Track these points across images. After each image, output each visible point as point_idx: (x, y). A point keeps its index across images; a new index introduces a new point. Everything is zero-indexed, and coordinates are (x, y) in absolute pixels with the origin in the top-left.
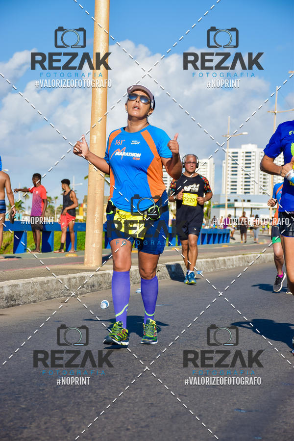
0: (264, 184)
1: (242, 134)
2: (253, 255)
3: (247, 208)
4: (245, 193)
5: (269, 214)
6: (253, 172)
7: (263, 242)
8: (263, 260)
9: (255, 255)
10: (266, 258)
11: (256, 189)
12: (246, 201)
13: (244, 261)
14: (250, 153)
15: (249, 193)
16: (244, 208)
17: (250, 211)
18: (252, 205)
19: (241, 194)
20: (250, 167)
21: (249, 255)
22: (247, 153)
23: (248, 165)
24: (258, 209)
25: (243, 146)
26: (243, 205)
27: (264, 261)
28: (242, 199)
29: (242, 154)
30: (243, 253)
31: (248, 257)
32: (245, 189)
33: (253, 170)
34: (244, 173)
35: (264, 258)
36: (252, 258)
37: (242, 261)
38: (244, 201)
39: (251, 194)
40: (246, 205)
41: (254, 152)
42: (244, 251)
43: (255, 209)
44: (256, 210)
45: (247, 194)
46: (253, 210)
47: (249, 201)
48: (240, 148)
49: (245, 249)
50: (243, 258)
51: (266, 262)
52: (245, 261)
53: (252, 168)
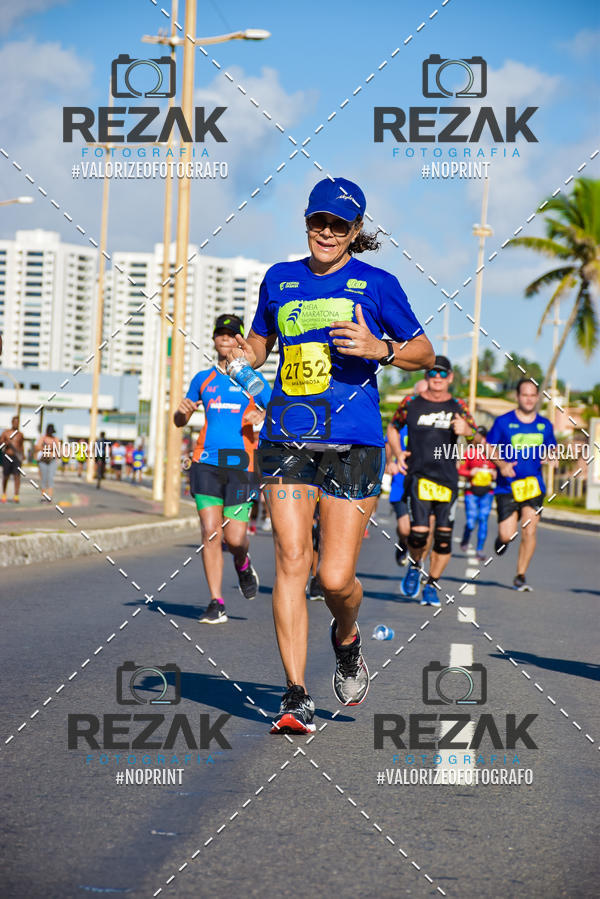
0: (79, 343)
1: (16, 202)
2: (39, 535)
3: (31, 407)
4: (26, 364)
5: (88, 424)
6: (48, 308)
7: (71, 500)
8: (65, 550)
9: (45, 535)
10: (76, 545)
11: (56, 355)
12: (27, 386)
13: (12, 551)
14: (40, 254)
15: (36, 364)
16: (20, 406)
17: (38, 417)
18: (43, 398)
19: (13, 366)
20: (39, 294)
21: (29, 537)
22: (31, 254)
23: (33, 289)
24: (60, 409)
25: (21, 235)
26: (17, 398)
27: (69, 552)
28: (17, 382)
29: (18, 258)
30: (14, 531)
31: (24, 541)
32: (26, 354)
33: (48, 303)
34: (24, 309)
35: (68, 546)
36: (37, 544)
37: (9, 553)
38: (22, 386)
39: (42, 368)
40: (27, 397)
41: (50, 253)
42: (17, 524)
43: (51, 409)
44: (55, 412)
45: (31, 368)
46: (46, 413)
47: (35, 387)
48: (13, 239)
49: (18, 520)
50: (9, 543)
51: (75, 555)
52: (16, 553)
53: (45, 298)
